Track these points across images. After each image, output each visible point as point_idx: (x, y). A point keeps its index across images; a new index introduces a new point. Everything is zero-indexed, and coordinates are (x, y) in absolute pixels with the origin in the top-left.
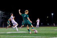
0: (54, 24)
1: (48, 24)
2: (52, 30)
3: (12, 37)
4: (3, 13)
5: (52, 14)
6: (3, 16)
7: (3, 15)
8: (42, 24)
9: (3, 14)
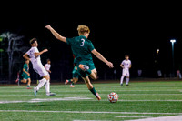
0: (178, 72)
1: (160, 73)
2: (172, 92)
3: (48, 114)
4: (19, 38)
5: (173, 41)
6: (17, 49)
7: (19, 47)
8: (140, 72)
9: (18, 41)
